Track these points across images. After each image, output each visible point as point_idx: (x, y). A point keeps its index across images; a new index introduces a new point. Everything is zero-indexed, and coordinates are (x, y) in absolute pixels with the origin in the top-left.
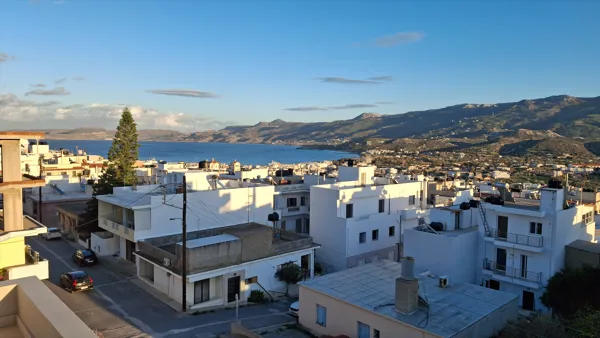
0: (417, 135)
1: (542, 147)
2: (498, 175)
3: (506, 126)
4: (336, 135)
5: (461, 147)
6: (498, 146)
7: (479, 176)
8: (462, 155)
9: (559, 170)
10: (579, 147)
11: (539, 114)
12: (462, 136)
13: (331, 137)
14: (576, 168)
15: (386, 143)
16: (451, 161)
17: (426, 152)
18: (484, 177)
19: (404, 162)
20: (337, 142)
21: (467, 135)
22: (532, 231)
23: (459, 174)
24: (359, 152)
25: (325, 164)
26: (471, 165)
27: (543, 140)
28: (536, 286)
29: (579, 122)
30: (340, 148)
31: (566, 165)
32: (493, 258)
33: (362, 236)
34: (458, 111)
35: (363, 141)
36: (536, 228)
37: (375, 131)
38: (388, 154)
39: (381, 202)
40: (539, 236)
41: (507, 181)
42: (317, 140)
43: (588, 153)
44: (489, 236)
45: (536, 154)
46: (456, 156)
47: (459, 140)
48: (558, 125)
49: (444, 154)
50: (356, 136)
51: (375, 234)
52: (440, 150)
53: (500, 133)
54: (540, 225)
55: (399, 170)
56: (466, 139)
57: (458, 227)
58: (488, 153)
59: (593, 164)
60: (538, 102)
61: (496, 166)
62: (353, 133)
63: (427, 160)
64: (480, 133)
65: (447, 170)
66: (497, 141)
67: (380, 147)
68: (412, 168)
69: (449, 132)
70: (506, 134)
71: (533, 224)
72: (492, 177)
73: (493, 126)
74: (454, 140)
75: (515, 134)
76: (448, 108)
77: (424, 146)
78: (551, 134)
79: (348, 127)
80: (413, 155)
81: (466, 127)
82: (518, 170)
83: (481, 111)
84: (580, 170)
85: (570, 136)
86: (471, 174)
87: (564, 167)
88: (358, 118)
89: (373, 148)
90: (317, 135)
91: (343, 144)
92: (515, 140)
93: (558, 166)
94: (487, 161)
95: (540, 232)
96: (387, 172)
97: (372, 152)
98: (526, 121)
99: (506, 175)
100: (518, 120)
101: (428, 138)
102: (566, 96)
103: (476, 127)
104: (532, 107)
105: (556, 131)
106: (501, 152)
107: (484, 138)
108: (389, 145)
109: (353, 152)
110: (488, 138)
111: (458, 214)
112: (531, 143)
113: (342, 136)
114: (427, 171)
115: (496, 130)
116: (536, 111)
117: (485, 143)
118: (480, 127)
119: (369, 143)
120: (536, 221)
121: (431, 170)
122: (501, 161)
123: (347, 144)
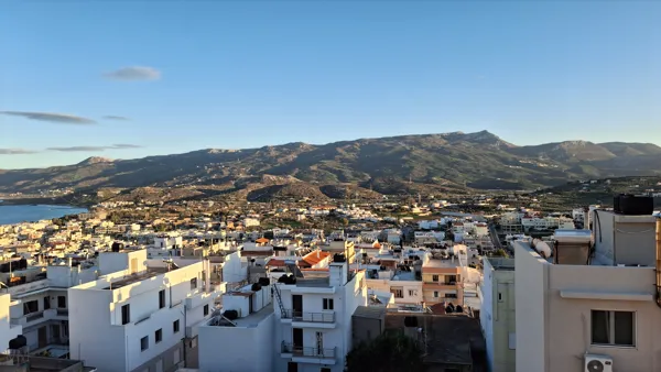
0: (159, 182)
1: (285, 191)
2: (250, 222)
3: (252, 172)
4: (54, 184)
5: (208, 195)
6: (244, 193)
7: (231, 225)
8: (211, 203)
9: (301, 213)
10: (315, 190)
11: (281, 160)
12: (208, 182)
13: (47, 187)
14: (315, 211)
15: (123, 193)
16: (199, 211)
17: (171, 202)
18: (235, 225)
19: (147, 215)
20: (56, 193)
21: (214, 181)
22: (325, 307)
23: (210, 225)
24: (88, 205)
25: (42, 224)
26: (221, 213)
27: (286, 185)
28: (332, 362)
29: (314, 168)
30: (61, 201)
31: (308, 208)
32: (289, 339)
33: (144, 342)
34: (203, 157)
35: (92, 191)
36: (328, 304)
37: (107, 179)
38: (126, 206)
39: (162, 294)
40: (331, 312)
41: (257, 228)
42: (24, 192)
43: (323, 195)
44: (285, 317)
45: (281, 199)
46: (204, 205)
47: (206, 187)
48: (297, 171)
49: (191, 203)
50: (82, 185)
51: (158, 334)
52: (188, 199)
53: (246, 180)
54: (331, 301)
55: (143, 226)
56: (213, 187)
57: (252, 311)
58: (237, 200)
59: (329, 205)
60: (279, 148)
61: (245, 213)
62: (77, 182)
63: (173, 212)
64: (227, 180)
65: (198, 221)
66: (244, 187)
67: (116, 198)
68: (157, 222)
69: (195, 178)
70: (252, 180)
71: (325, 301)
72: (243, 225)
73: (239, 172)
74: (200, 187)
75: (259, 180)
76: (192, 153)
77: (169, 195)
78: (292, 179)
79: (69, 174)
80: (157, 205)
81: (212, 173)
82: (267, 216)
83: (226, 156)
84: (319, 212)
85: (308, 180)
86: (223, 224)
87: (306, 211)
88: (84, 164)
89: (107, 200)
90: (24, 185)
91: (65, 197)
92: (262, 186)
93: (301, 210)
94: (236, 208)
95: (331, 308)
96: (128, 229)
97: (106, 205)
98: (269, 167)
99: (256, 223)
100: (262, 166)
101: (173, 186)
102: (302, 144)
103: (222, 173)
104: (273, 153)
105: (297, 176)
106: (248, 199)
107: (232, 185)
108: (127, 196)
109: (80, 206)
110: (235, 185)
111: (251, 297)
112: (275, 188)
113: (62, 186)
114: (176, 224)
115: (242, 176)
116: (277, 157)
117: (233, 190)
118: (226, 173)
119: (100, 194)
120: (328, 297)
121: (179, 222)
122: (250, 207)
123: (70, 195)
